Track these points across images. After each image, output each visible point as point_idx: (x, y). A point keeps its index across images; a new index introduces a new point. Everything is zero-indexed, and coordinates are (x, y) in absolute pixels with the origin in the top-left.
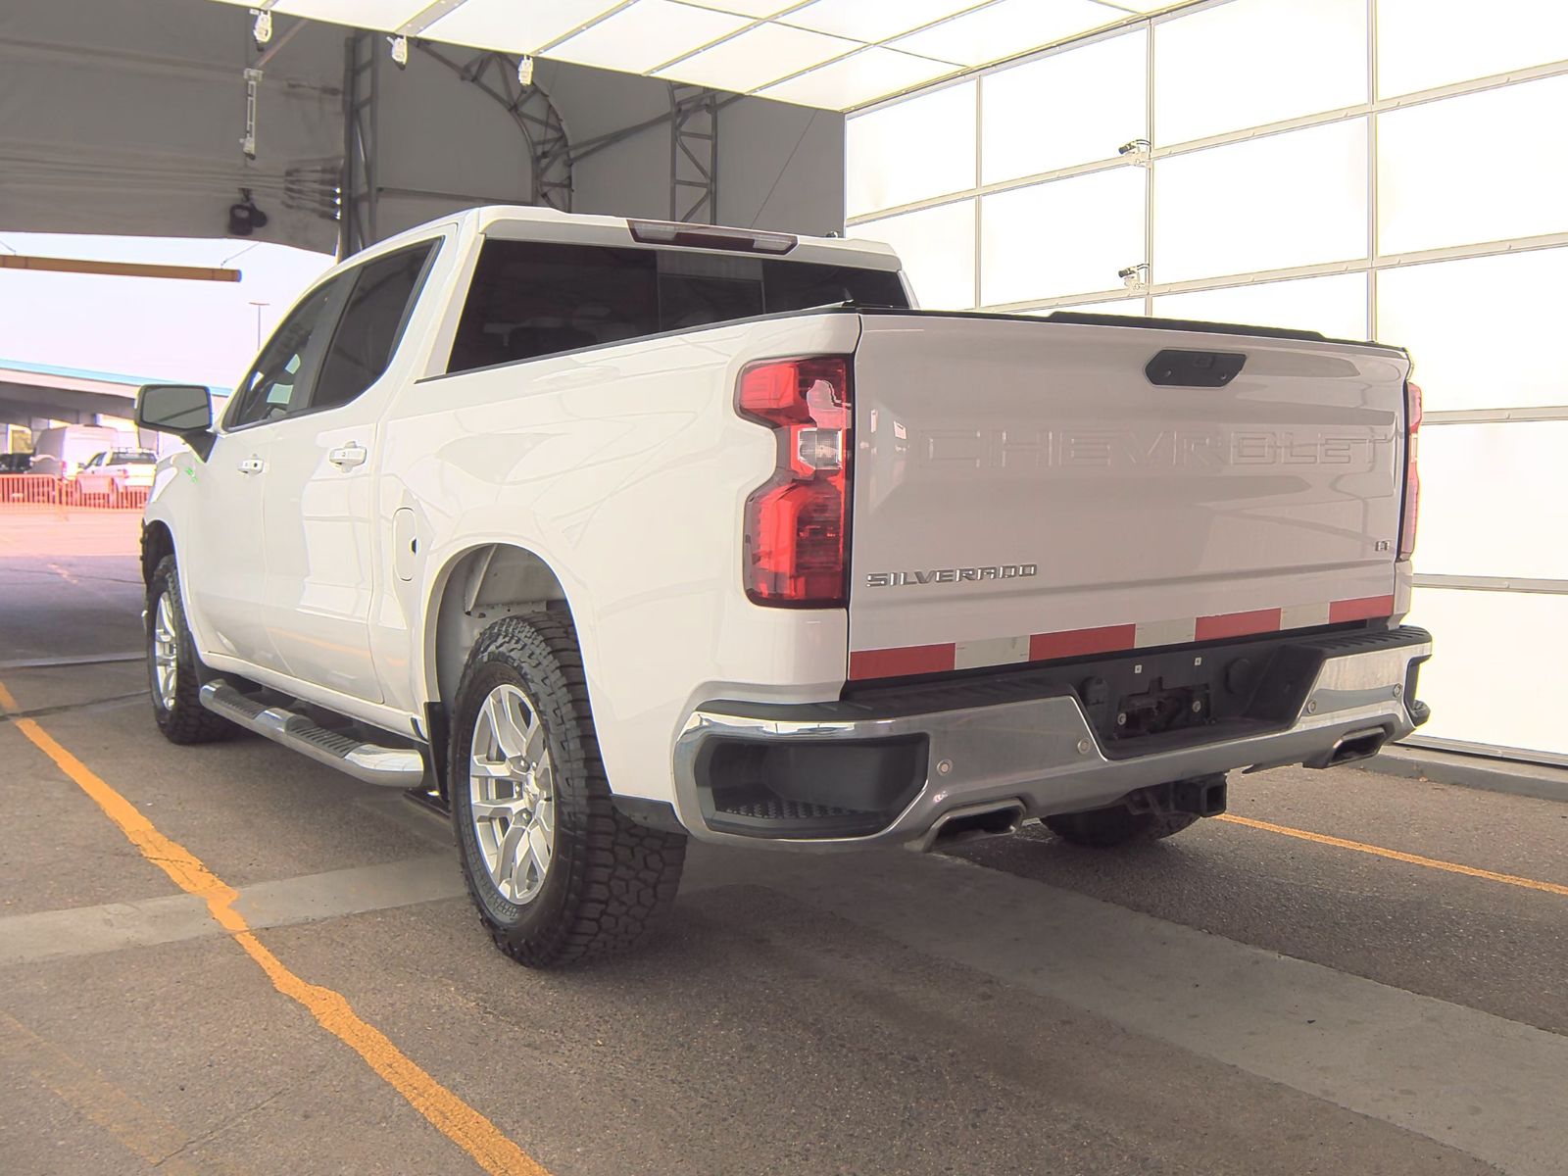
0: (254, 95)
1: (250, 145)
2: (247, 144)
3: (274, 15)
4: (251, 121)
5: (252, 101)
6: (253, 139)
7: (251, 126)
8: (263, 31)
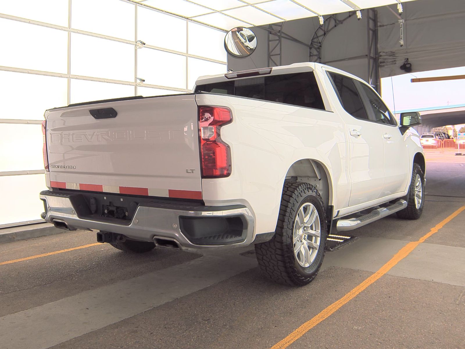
0: (402, 27)
1: (402, 42)
2: (401, 43)
3: (402, 3)
4: (402, 35)
5: (401, 29)
6: (403, 40)
7: (402, 37)
8: (400, 9)
